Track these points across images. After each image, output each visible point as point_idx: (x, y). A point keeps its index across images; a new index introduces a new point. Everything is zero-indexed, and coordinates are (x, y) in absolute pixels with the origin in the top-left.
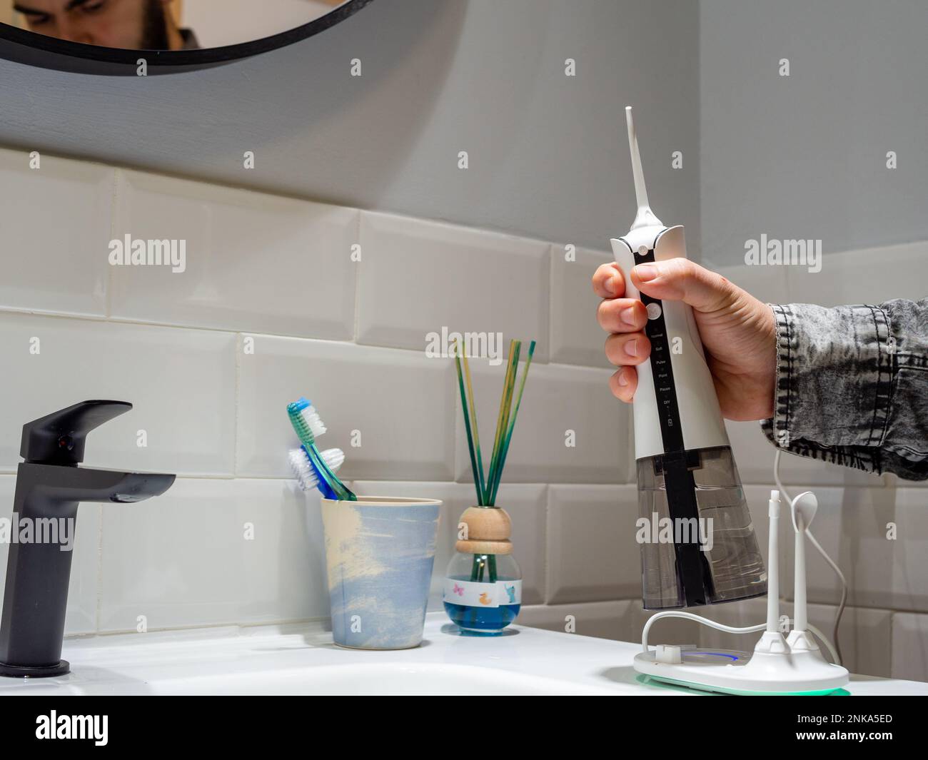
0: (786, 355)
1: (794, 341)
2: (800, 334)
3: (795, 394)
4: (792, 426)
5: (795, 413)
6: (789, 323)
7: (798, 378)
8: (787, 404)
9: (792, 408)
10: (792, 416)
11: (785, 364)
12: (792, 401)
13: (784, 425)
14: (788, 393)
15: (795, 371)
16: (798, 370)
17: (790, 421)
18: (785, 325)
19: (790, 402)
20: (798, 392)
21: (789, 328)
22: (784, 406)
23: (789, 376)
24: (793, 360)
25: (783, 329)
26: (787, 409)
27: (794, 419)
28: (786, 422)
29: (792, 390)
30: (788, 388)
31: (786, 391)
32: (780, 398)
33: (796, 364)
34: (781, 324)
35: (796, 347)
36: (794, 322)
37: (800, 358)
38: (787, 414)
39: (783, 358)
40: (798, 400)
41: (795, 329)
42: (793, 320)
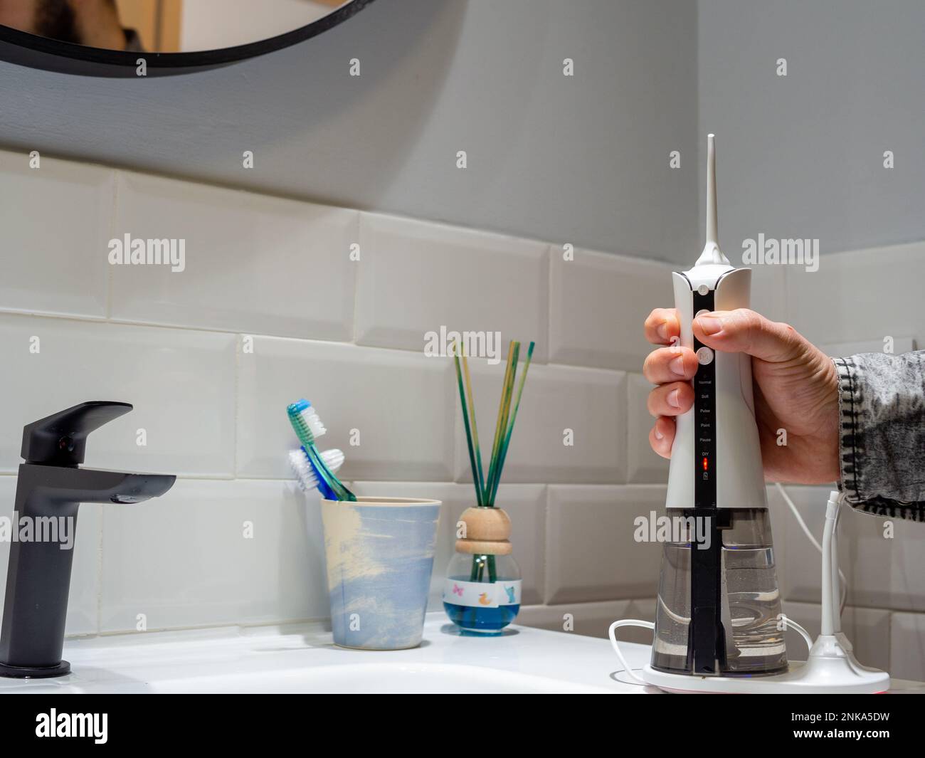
0: (849, 410)
1: (858, 394)
2: (864, 386)
3: (861, 451)
4: (862, 485)
5: (863, 471)
6: (851, 375)
7: (863, 434)
8: (854, 462)
9: (859, 466)
10: (860, 475)
11: (848, 420)
12: (858, 459)
13: (853, 484)
14: (854, 451)
15: (860, 426)
16: (863, 425)
17: (859, 480)
18: (848, 377)
19: (856, 460)
20: (863, 447)
21: (852, 380)
22: (851, 464)
23: (853, 432)
24: (857, 415)
25: (846, 382)
26: (854, 467)
27: (863, 478)
28: (855, 481)
29: (858, 448)
30: (853, 446)
31: (851, 448)
32: (844, 456)
33: (861, 419)
34: (844, 377)
35: (860, 400)
36: (857, 374)
37: (864, 413)
38: (855, 472)
39: (846, 413)
40: (865, 458)
41: (858, 382)
42: (856, 371)
